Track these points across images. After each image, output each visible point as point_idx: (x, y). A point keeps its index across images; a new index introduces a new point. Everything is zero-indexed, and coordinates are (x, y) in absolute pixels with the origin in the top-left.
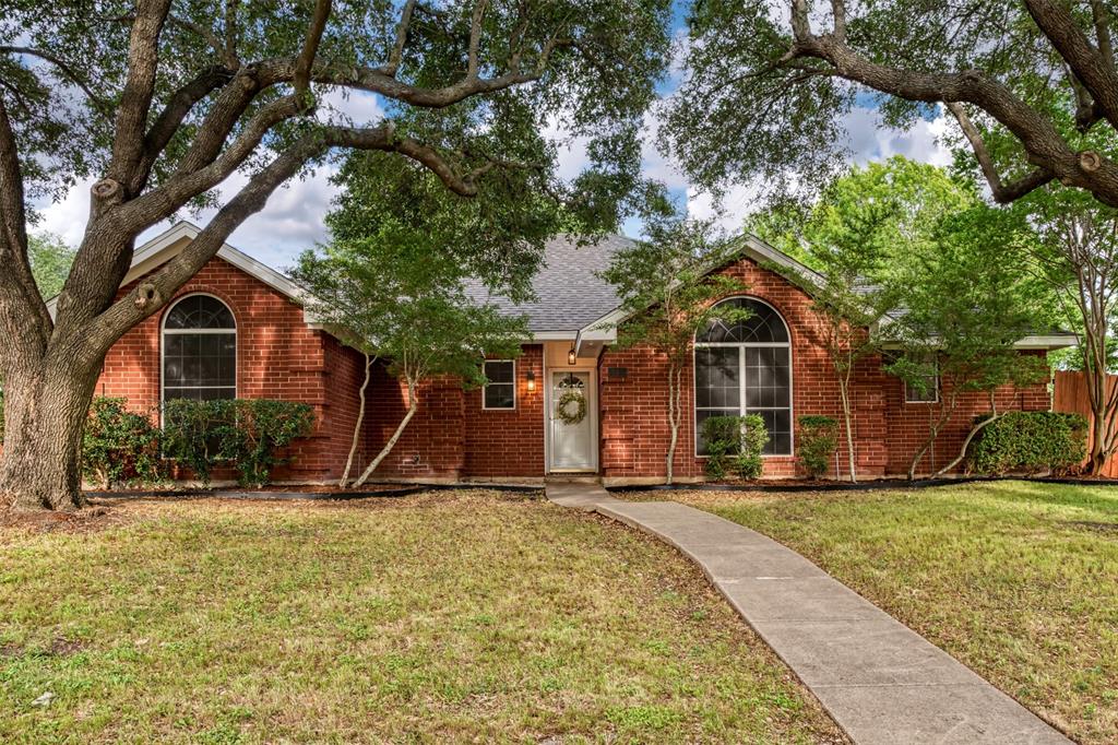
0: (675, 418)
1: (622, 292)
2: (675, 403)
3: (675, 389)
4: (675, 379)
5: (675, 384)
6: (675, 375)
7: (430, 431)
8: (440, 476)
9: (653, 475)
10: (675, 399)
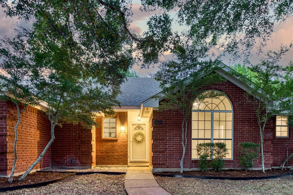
0: (184, 143)
1: (162, 84)
2: (184, 136)
3: (185, 130)
4: (185, 126)
5: (184, 128)
6: (185, 124)
7: (79, 147)
8: (83, 166)
9: (173, 167)
10: (184, 134)
